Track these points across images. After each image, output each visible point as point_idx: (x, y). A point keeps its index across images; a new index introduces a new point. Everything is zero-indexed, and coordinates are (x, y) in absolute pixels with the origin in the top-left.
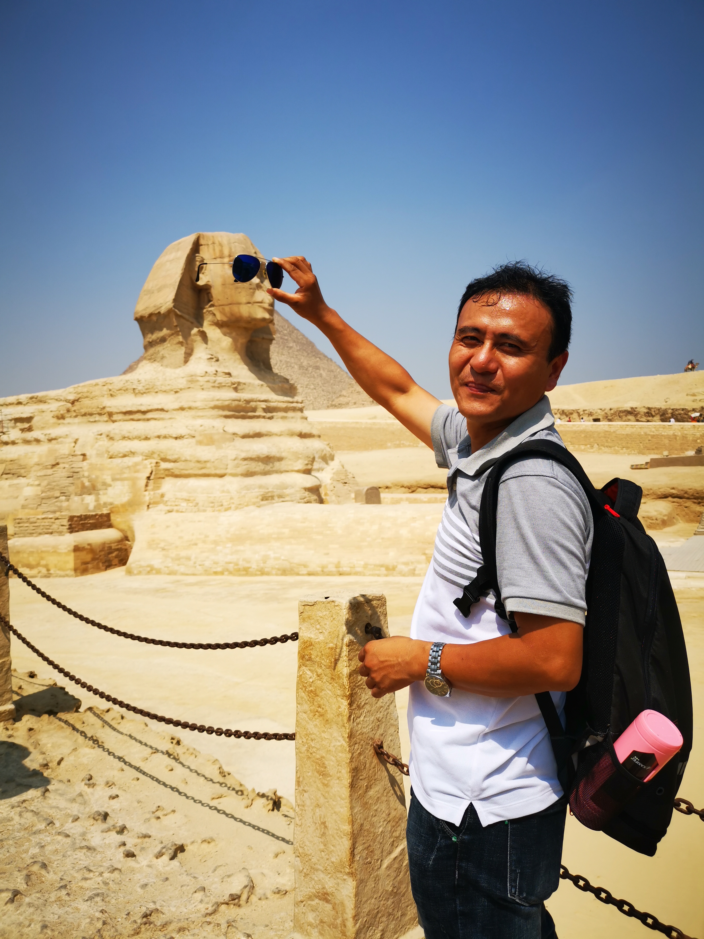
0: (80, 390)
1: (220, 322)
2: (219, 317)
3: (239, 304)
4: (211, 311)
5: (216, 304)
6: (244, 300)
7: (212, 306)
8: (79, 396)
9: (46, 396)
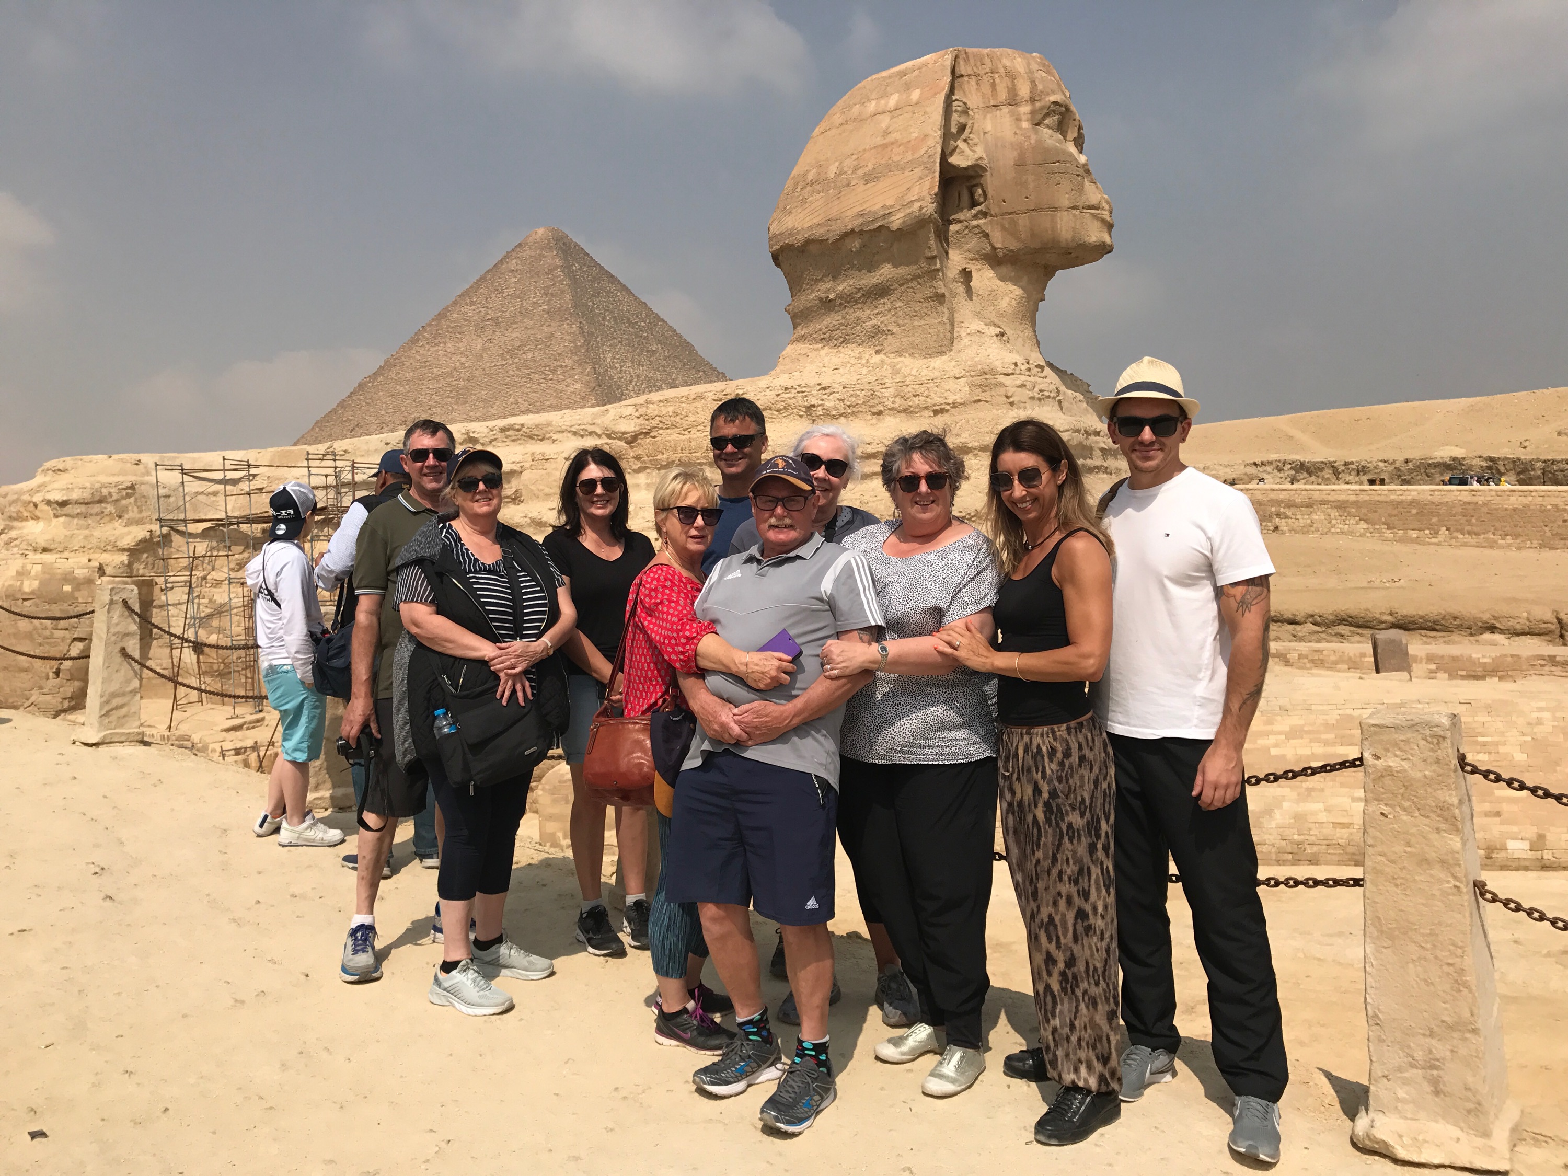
0: (653, 410)
1: (1001, 255)
2: (998, 239)
3: (1055, 209)
4: (977, 226)
5: (994, 210)
6: (1065, 202)
7: (985, 214)
8: (654, 423)
9: (549, 425)
